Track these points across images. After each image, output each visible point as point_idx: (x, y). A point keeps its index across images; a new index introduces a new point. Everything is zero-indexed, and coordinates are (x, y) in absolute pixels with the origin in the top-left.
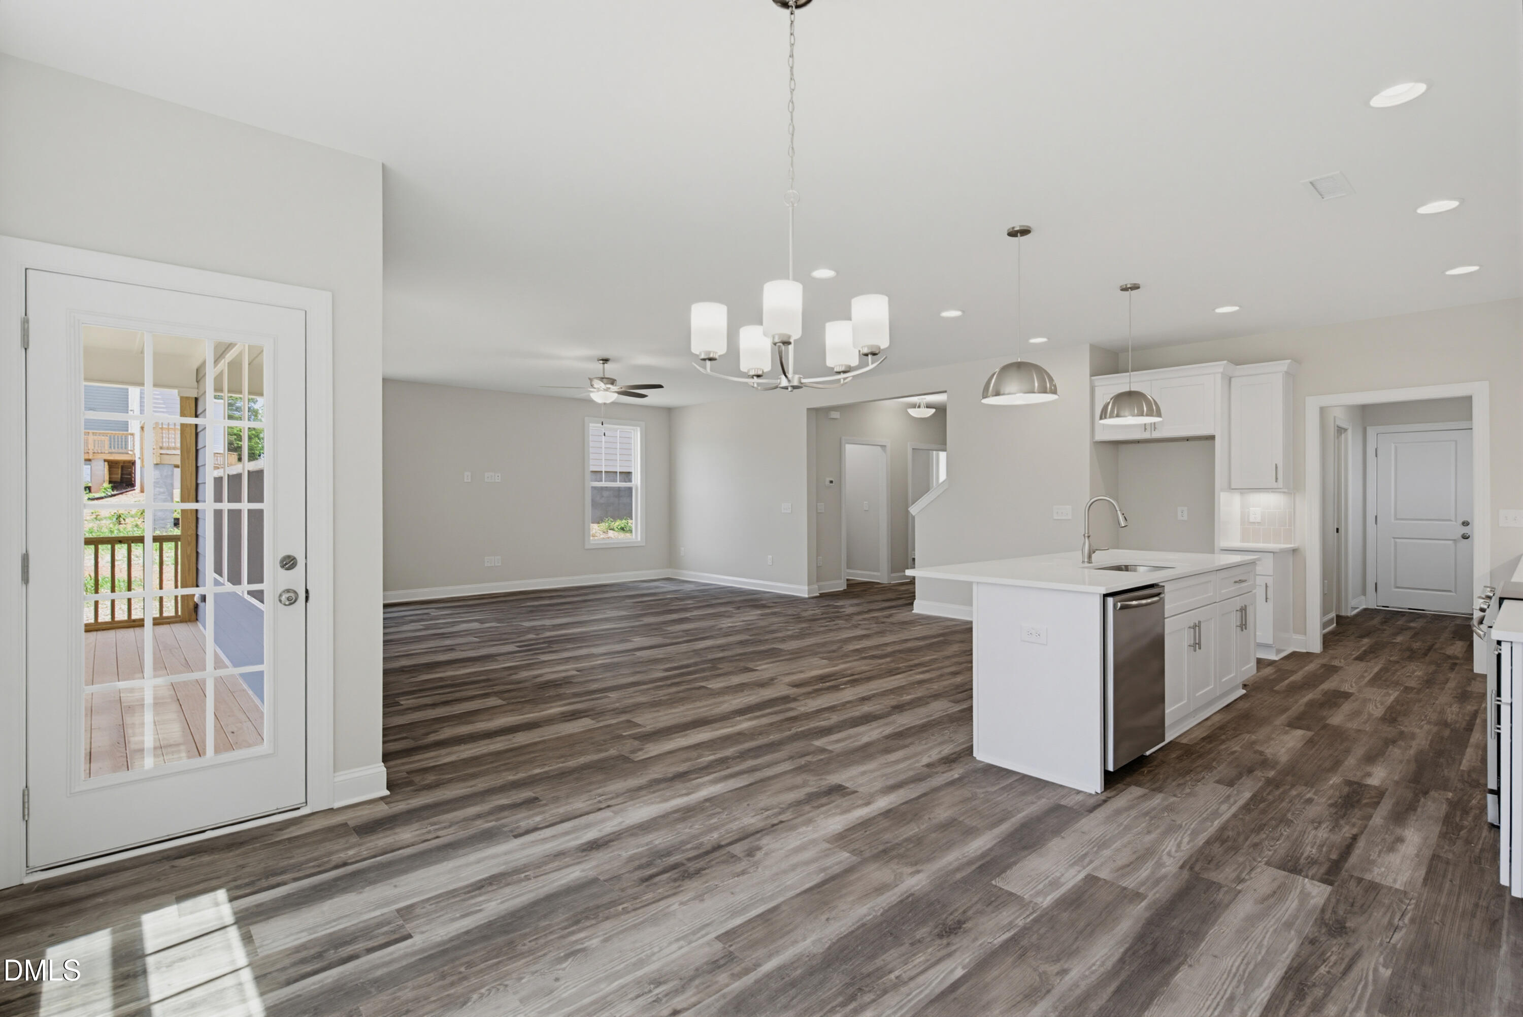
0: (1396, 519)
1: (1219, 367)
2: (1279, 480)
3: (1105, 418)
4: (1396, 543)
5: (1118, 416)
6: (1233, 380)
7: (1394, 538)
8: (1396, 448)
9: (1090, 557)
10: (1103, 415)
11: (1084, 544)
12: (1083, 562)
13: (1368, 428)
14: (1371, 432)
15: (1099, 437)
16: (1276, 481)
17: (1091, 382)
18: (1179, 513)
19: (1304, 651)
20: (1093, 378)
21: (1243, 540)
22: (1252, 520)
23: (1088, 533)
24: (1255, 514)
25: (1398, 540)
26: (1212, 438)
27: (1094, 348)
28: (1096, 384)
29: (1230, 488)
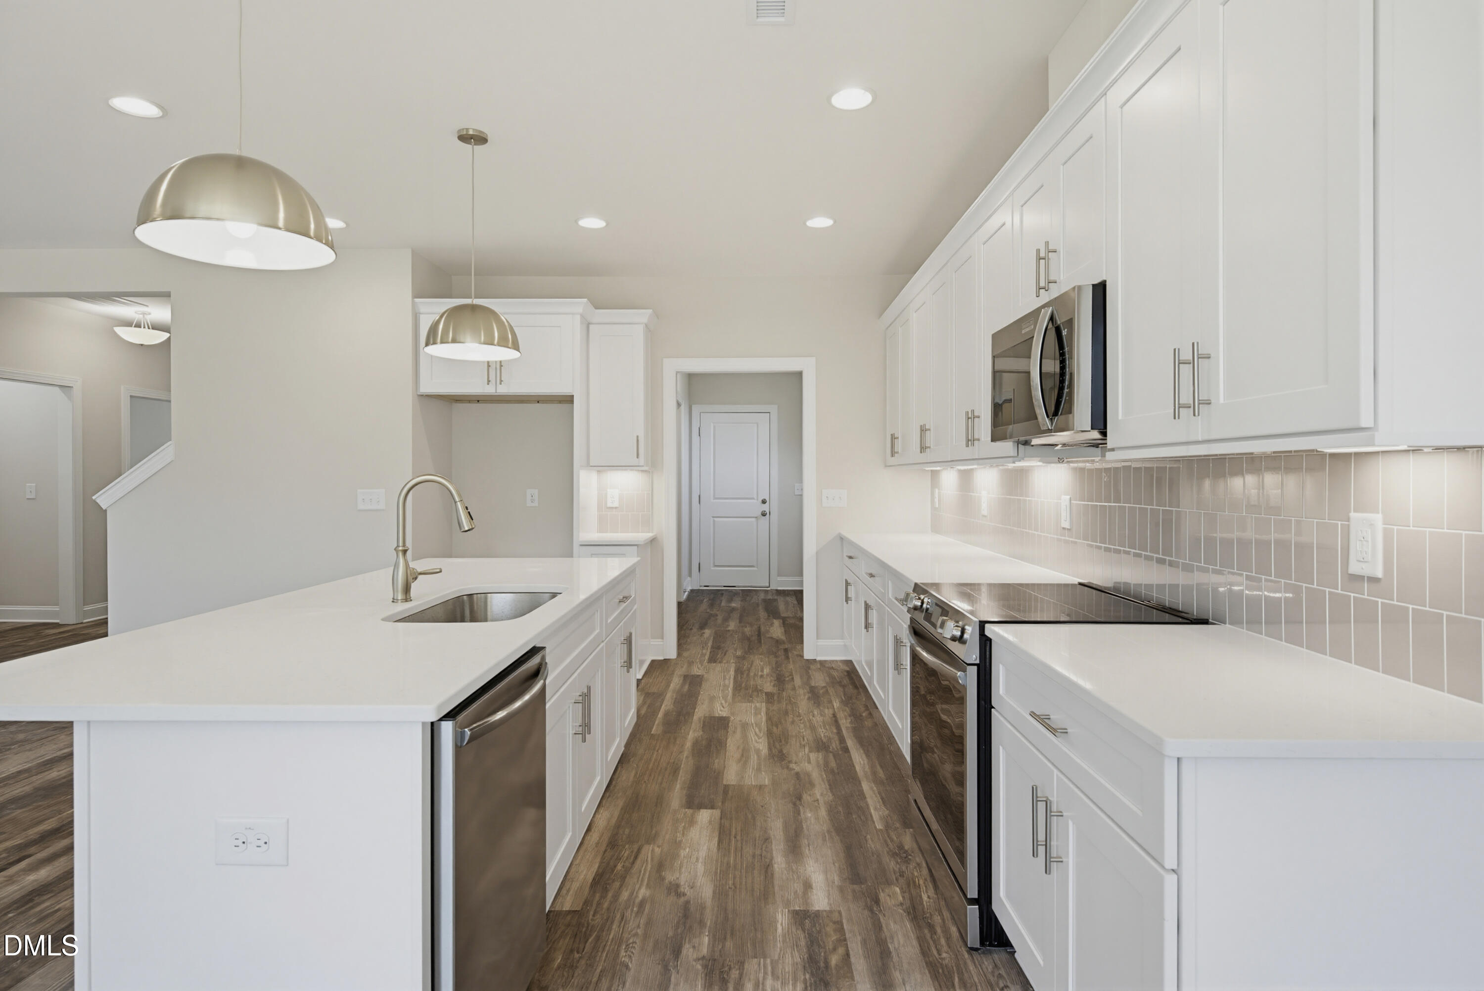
0: (715, 498)
1: (580, 305)
2: (640, 456)
3: (435, 343)
4: (714, 521)
5: (454, 341)
6: (591, 327)
7: (713, 517)
8: (714, 427)
9: (407, 589)
10: (431, 339)
11: (396, 566)
12: (394, 601)
13: (693, 407)
14: (696, 409)
15: (427, 388)
16: (638, 457)
17: (414, 305)
18: (529, 497)
19: (662, 658)
20: (417, 300)
21: (601, 530)
22: (609, 505)
23: (404, 545)
24: (613, 499)
25: (716, 519)
26: (568, 400)
27: (417, 256)
28: (422, 309)
29: (588, 465)
